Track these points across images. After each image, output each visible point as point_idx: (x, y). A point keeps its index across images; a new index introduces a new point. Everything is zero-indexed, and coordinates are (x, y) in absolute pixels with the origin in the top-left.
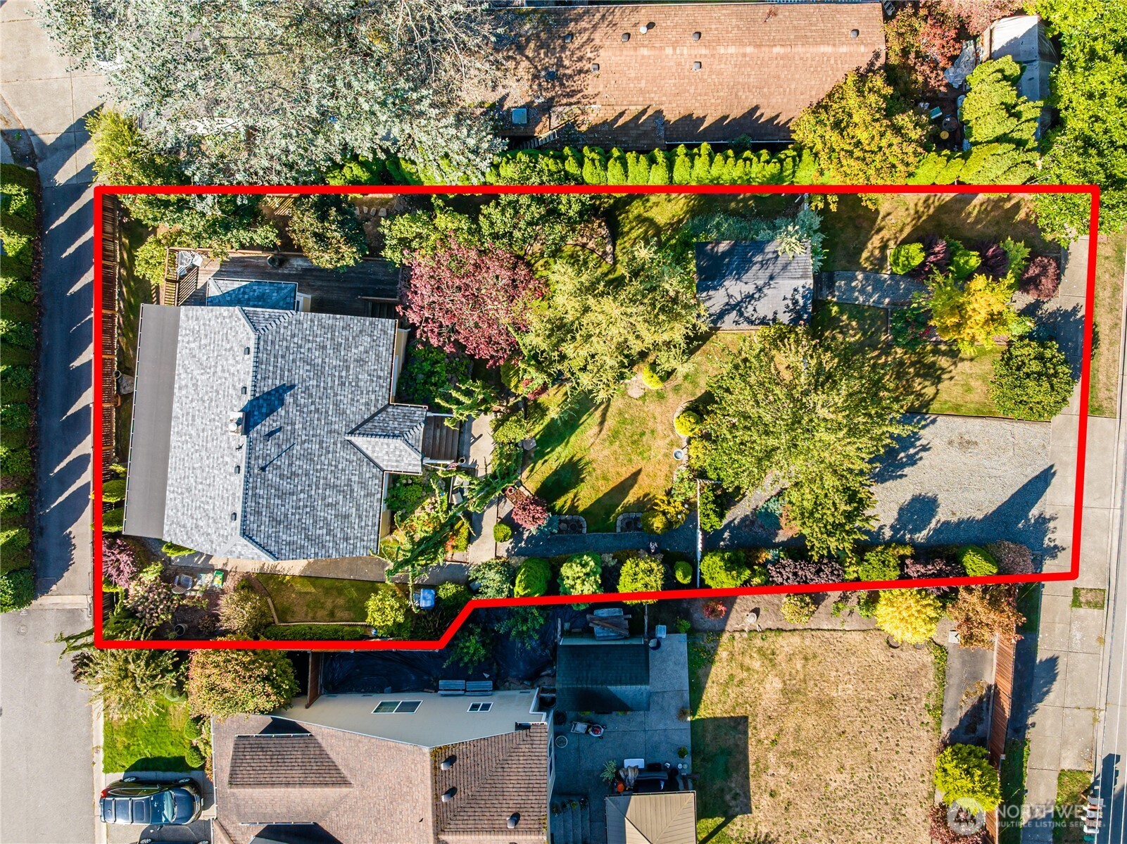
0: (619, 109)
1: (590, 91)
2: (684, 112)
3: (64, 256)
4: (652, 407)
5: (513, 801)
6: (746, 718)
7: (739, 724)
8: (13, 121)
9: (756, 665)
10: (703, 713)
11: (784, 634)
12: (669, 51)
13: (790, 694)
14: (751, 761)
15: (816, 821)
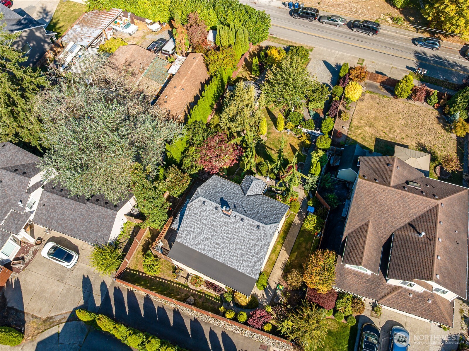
0: (183, 111)
1: (174, 115)
2: (193, 97)
3: (128, 313)
4: (272, 136)
5: (383, 165)
6: (376, 138)
7: (378, 140)
8: (65, 315)
9: (360, 131)
10: (372, 148)
11: (352, 122)
12: (175, 93)
13: (371, 126)
14: (391, 141)
15: (414, 131)
